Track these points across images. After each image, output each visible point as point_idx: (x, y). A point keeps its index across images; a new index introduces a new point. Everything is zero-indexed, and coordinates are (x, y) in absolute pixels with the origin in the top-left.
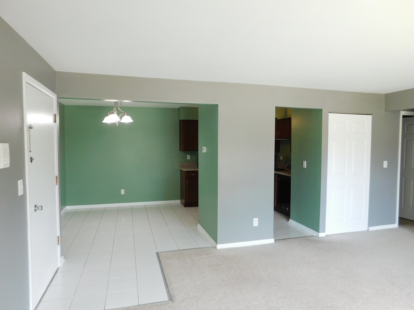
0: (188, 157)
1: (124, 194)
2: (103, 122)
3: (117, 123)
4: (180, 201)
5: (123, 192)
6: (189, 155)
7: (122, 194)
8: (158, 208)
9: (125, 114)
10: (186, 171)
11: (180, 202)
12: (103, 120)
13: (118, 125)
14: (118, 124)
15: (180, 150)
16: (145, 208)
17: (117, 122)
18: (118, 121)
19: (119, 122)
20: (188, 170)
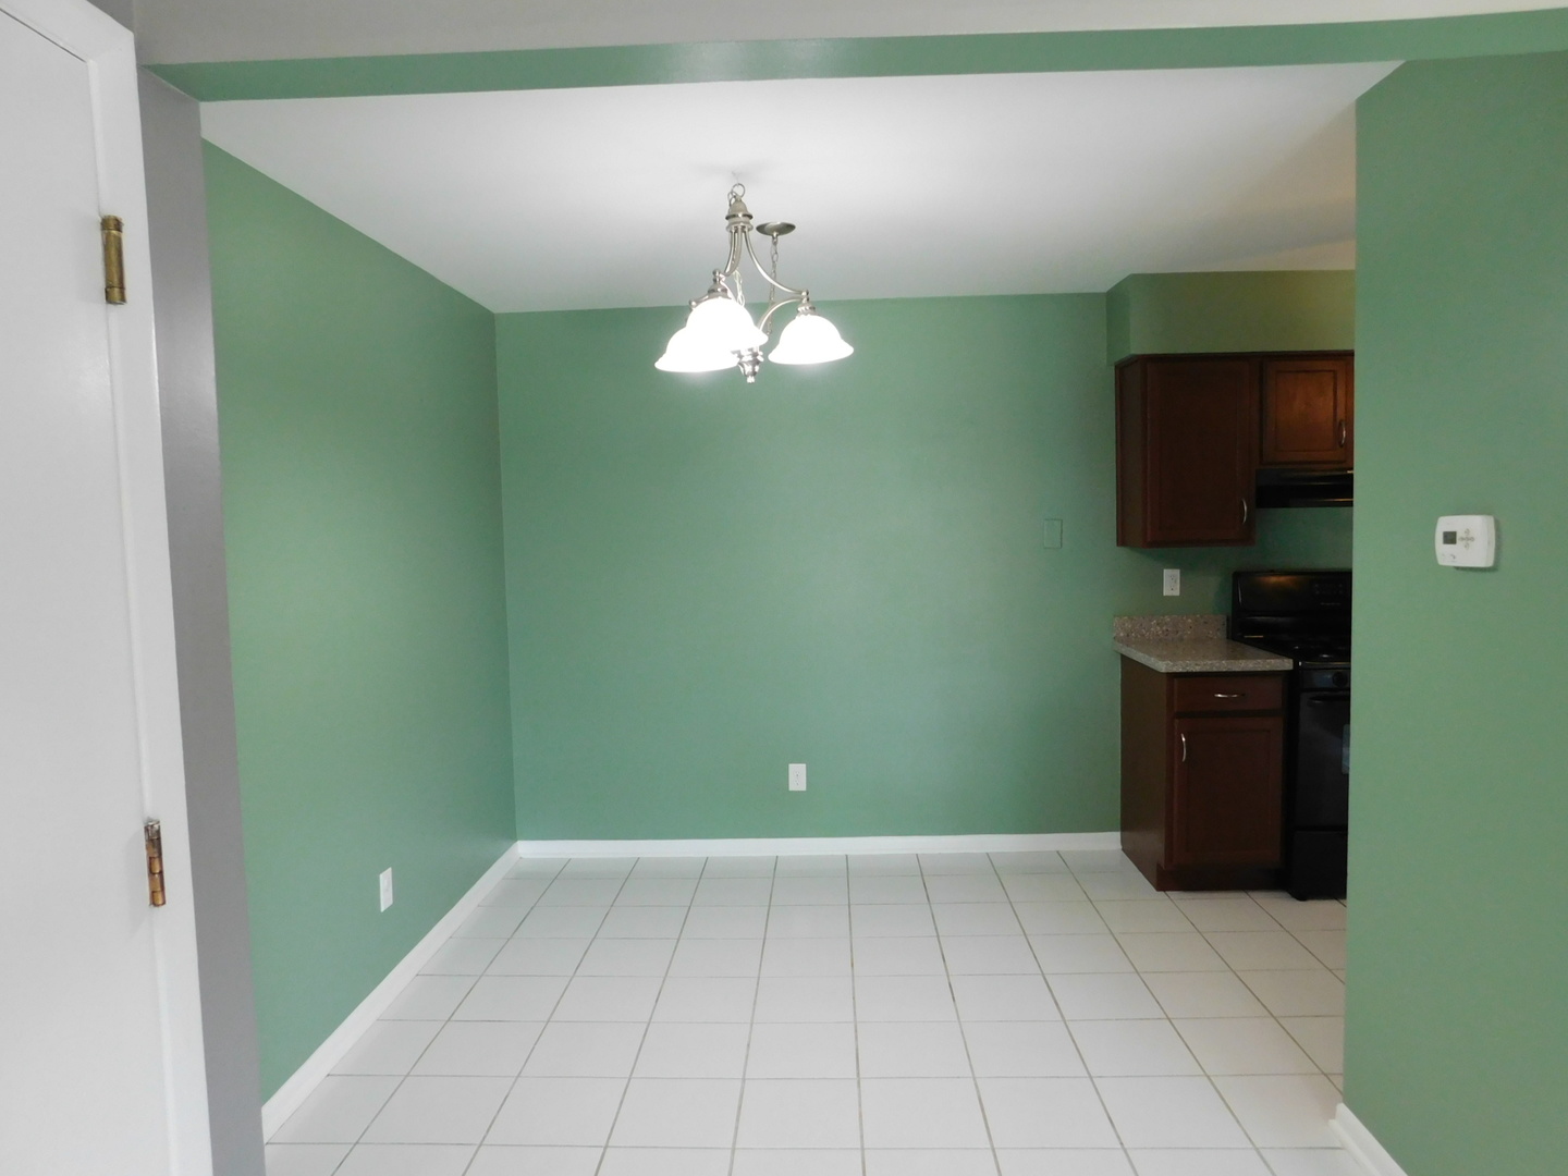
0: (1171, 583)
1: (803, 787)
2: (663, 364)
3: (748, 369)
4: (1116, 836)
5: (797, 776)
6: (1177, 572)
7: (792, 787)
8: (994, 869)
9: (799, 303)
10: (1172, 676)
11: (1121, 847)
12: (659, 350)
13: (751, 380)
14: (754, 374)
15: (1122, 540)
16: (922, 874)
17: (748, 358)
18: (755, 355)
19: (760, 359)
20: (1189, 669)
